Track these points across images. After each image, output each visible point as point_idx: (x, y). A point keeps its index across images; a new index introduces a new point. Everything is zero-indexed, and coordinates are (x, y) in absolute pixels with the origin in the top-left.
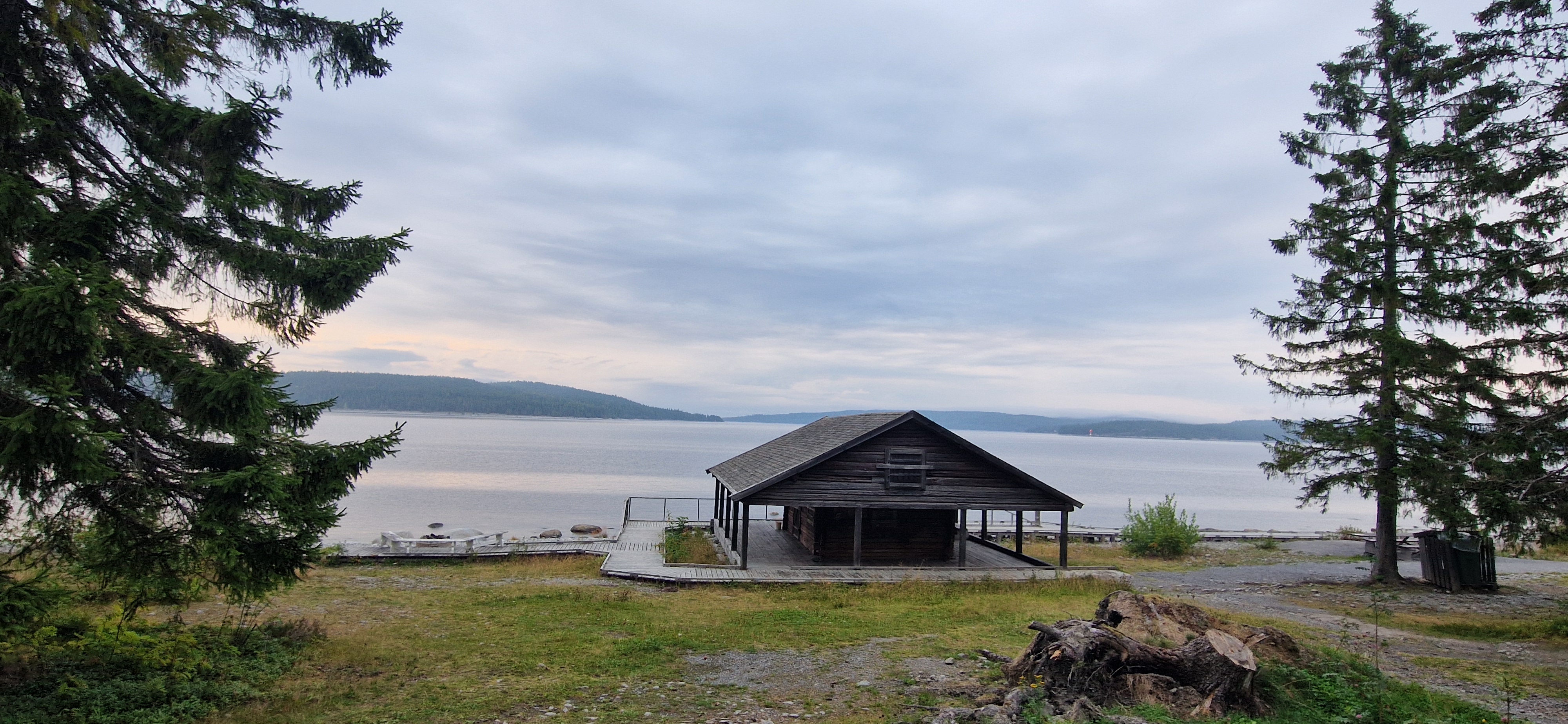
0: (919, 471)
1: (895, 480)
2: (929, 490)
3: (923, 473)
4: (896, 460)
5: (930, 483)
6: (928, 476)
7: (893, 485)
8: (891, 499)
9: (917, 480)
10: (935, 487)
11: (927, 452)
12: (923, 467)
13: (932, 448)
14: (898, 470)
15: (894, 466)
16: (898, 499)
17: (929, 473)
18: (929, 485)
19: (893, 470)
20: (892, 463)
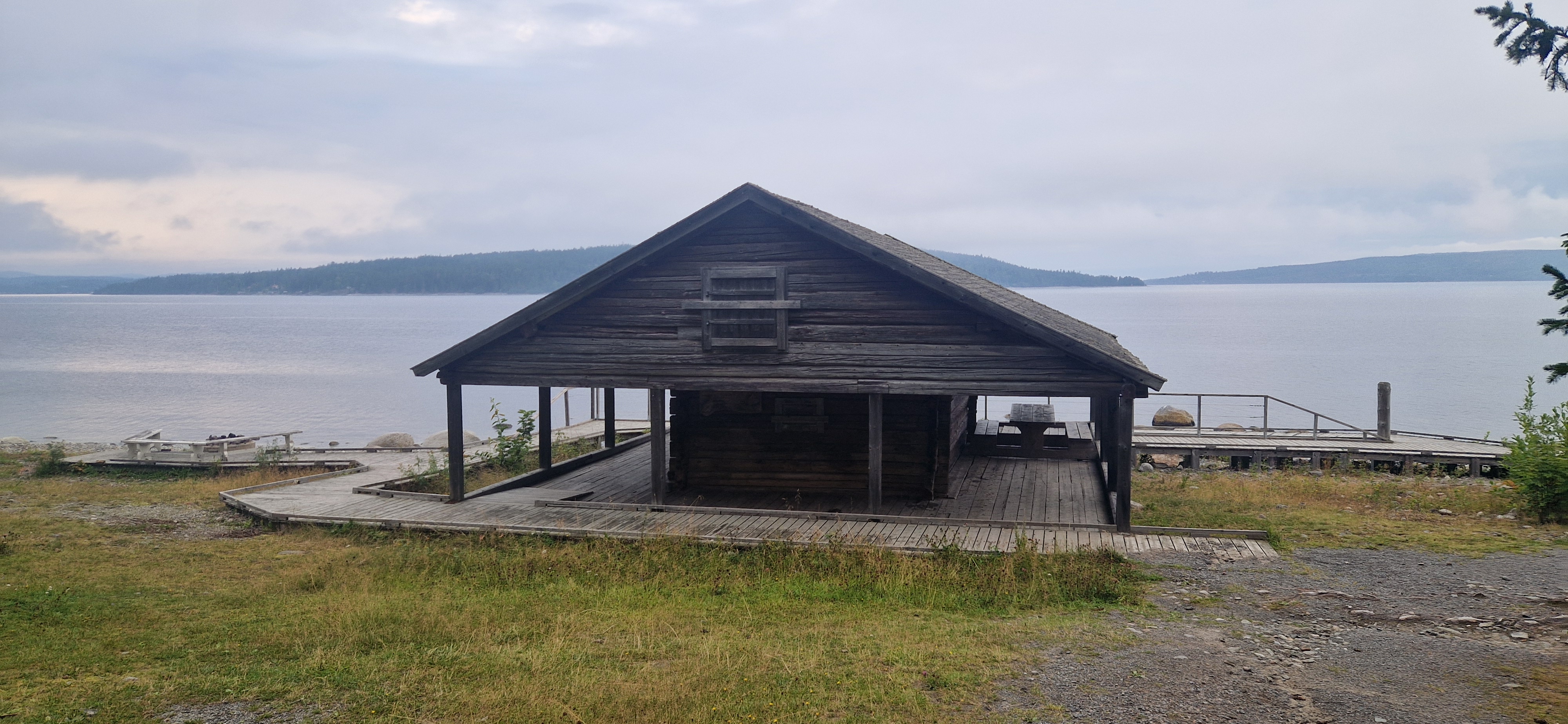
0: (772, 312)
1: (720, 331)
2: (795, 351)
3: (782, 318)
4: (723, 291)
5: (798, 338)
6: (791, 322)
7: (717, 342)
8: (716, 371)
9: (767, 331)
10: (808, 345)
11: (789, 272)
12: (779, 304)
13: (799, 263)
14: (728, 312)
15: (717, 304)
16: (733, 371)
17: (793, 316)
18: (795, 340)
19: (717, 312)
20: (716, 297)
